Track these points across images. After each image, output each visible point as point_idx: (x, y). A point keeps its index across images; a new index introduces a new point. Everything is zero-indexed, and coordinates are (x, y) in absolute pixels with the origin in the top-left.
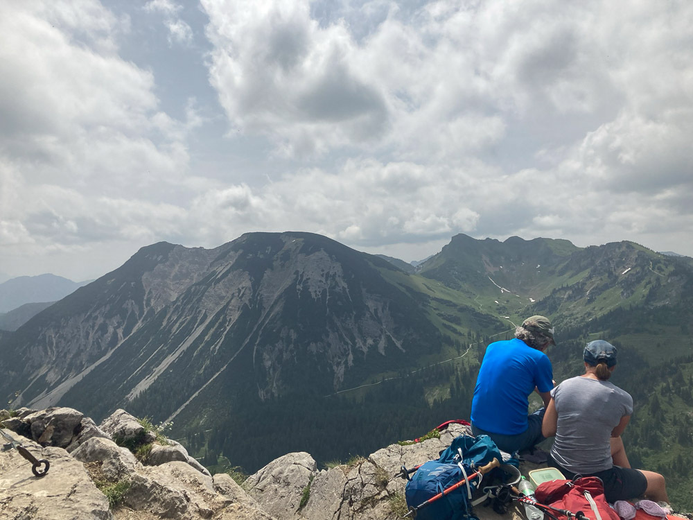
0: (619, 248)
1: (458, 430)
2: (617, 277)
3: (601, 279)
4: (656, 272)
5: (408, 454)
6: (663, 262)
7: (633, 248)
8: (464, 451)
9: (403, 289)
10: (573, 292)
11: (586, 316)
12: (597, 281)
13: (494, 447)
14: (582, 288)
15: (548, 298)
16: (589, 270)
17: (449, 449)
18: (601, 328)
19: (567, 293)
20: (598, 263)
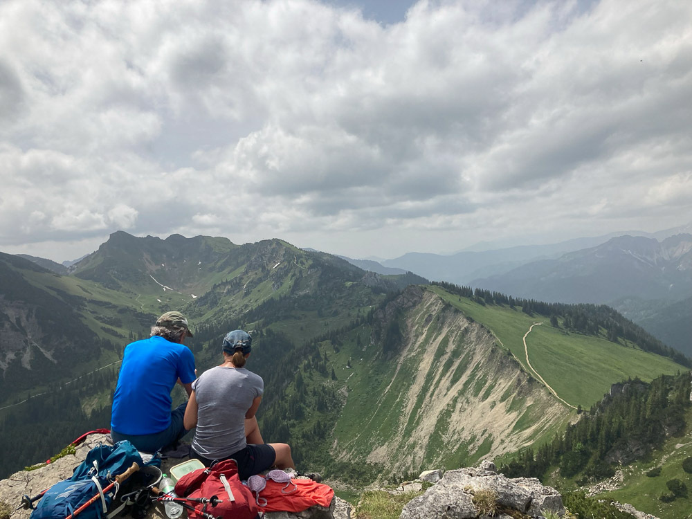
0: (270, 245)
1: (96, 440)
2: (269, 271)
3: (256, 274)
4: (299, 265)
5: (37, 480)
6: (304, 256)
7: (281, 245)
8: (100, 463)
9: (53, 293)
10: (232, 287)
11: (243, 308)
12: (252, 275)
13: (134, 451)
14: (240, 282)
15: (209, 293)
16: (245, 266)
17: (83, 465)
18: (256, 318)
19: (227, 288)
20: (253, 259)
